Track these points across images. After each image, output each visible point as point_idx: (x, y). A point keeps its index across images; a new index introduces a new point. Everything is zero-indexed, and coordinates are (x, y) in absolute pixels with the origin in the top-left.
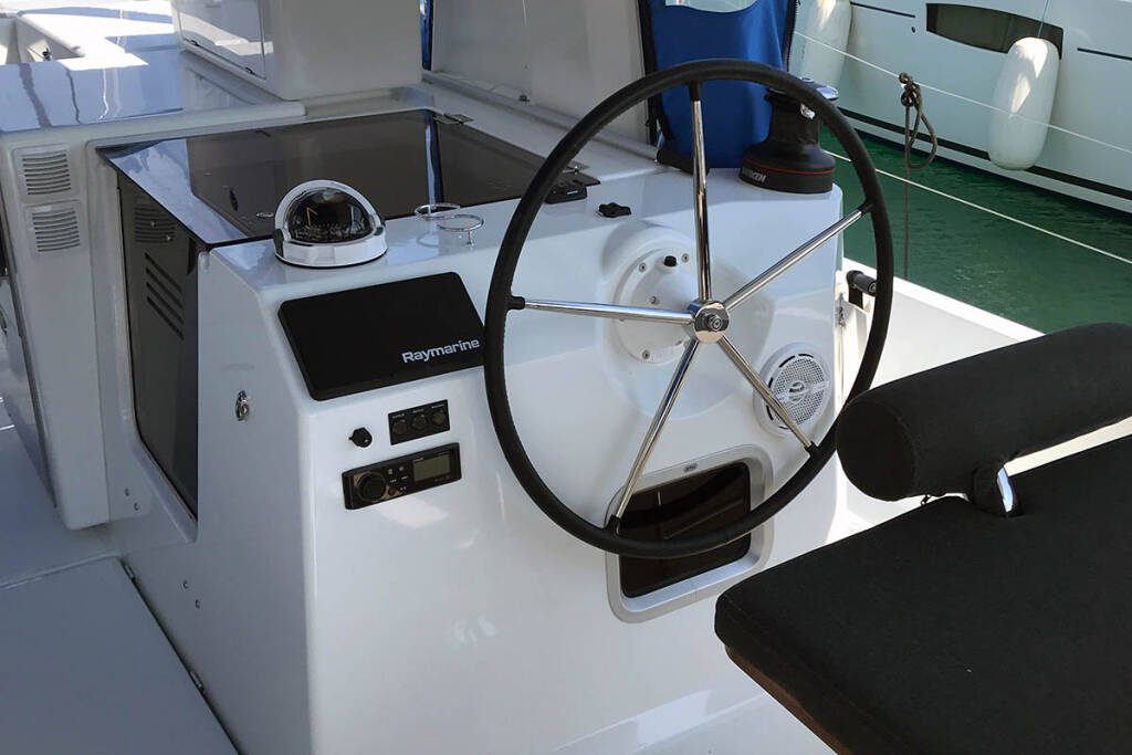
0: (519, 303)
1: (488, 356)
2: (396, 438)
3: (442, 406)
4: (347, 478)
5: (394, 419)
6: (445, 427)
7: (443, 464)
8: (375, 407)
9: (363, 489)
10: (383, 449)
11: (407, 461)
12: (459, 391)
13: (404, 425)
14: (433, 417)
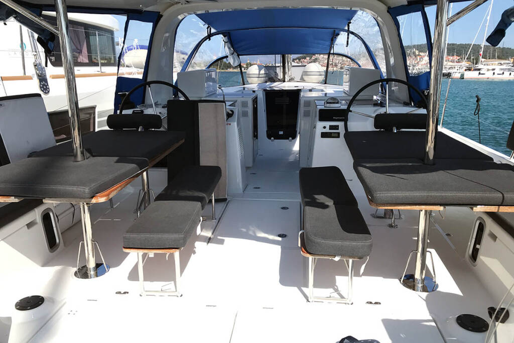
0: (351, 111)
1: (346, 121)
2: (330, 129)
3: (338, 126)
4: (322, 133)
5: (330, 126)
6: (338, 129)
7: (337, 135)
8: (328, 124)
9: (324, 135)
10: (327, 130)
11: (331, 133)
12: (341, 124)
13: (331, 127)
14: (336, 127)
